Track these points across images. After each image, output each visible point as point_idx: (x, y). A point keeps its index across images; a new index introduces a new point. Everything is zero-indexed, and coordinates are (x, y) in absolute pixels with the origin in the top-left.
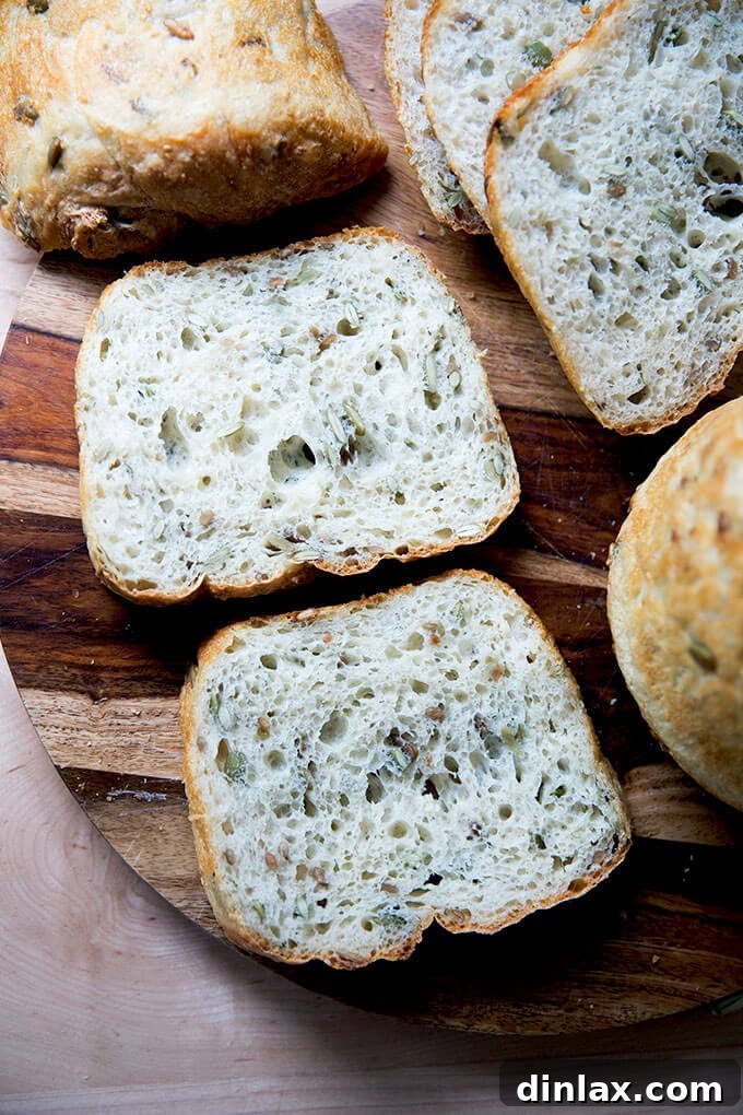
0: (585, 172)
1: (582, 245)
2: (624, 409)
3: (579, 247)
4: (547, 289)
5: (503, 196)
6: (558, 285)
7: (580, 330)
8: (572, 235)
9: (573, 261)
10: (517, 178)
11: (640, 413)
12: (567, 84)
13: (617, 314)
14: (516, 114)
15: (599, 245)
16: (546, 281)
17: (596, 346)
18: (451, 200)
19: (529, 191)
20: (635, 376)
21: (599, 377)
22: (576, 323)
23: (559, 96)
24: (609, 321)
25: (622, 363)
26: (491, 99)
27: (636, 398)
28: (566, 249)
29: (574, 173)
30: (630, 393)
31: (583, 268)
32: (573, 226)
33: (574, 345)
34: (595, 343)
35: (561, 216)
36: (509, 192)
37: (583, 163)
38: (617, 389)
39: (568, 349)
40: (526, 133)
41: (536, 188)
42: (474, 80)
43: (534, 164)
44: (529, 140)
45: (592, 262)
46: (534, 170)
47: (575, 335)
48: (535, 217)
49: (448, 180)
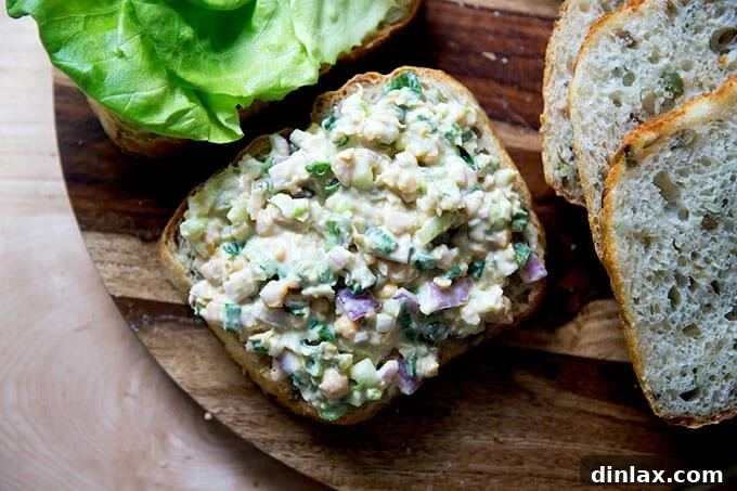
0: (686, 203)
1: (672, 262)
2: (675, 403)
3: (668, 263)
4: (635, 291)
5: (617, 208)
6: (644, 290)
7: (653, 329)
8: (665, 252)
9: (660, 273)
10: (632, 196)
11: (687, 409)
12: (692, 128)
13: (687, 323)
14: (643, 144)
15: (684, 265)
16: (635, 285)
17: (663, 346)
18: (562, 171)
19: (639, 208)
20: (690, 378)
21: (660, 372)
22: (652, 323)
23: (682, 137)
24: (678, 327)
25: (682, 364)
26: (624, 104)
27: (687, 396)
28: (657, 261)
29: (678, 201)
30: (682, 390)
31: (667, 280)
32: (667, 245)
33: (645, 341)
34: (663, 343)
35: (660, 235)
36: (622, 205)
37: (688, 196)
38: (673, 385)
39: (640, 343)
40: (648, 160)
41: (646, 207)
42: (614, 85)
43: (648, 188)
44: (649, 168)
45: (676, 276)
46: (647, 193)
47: (649, 334)
48: (639, 231)
49: (566, 154)
